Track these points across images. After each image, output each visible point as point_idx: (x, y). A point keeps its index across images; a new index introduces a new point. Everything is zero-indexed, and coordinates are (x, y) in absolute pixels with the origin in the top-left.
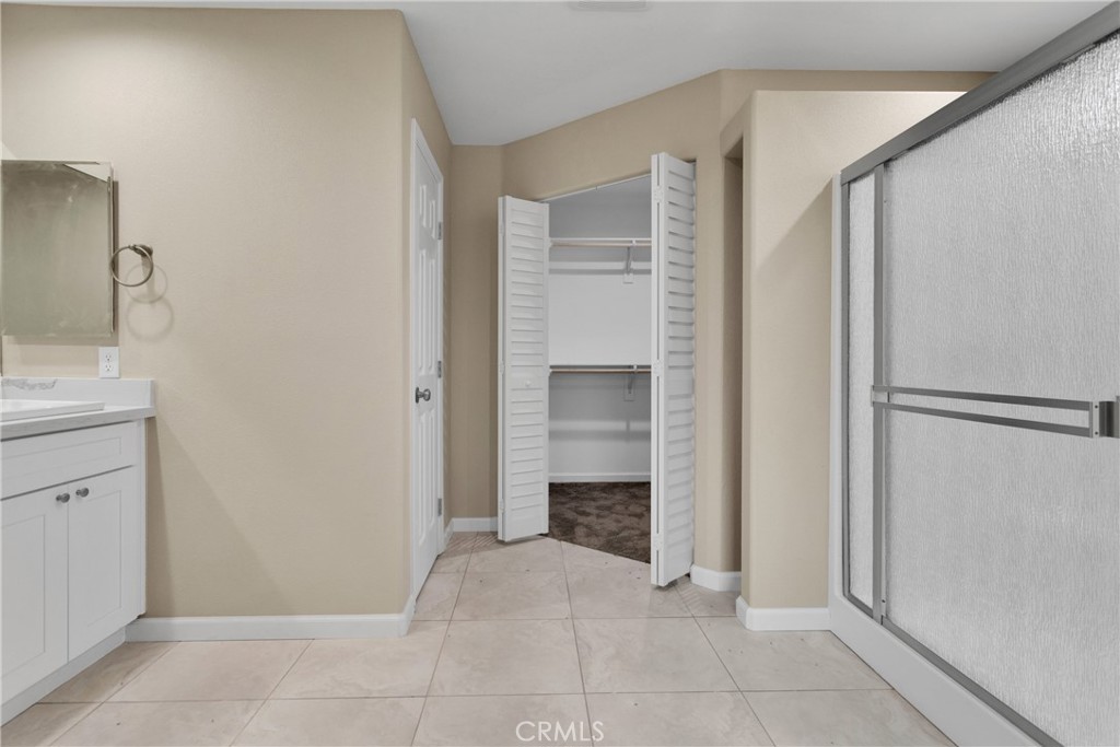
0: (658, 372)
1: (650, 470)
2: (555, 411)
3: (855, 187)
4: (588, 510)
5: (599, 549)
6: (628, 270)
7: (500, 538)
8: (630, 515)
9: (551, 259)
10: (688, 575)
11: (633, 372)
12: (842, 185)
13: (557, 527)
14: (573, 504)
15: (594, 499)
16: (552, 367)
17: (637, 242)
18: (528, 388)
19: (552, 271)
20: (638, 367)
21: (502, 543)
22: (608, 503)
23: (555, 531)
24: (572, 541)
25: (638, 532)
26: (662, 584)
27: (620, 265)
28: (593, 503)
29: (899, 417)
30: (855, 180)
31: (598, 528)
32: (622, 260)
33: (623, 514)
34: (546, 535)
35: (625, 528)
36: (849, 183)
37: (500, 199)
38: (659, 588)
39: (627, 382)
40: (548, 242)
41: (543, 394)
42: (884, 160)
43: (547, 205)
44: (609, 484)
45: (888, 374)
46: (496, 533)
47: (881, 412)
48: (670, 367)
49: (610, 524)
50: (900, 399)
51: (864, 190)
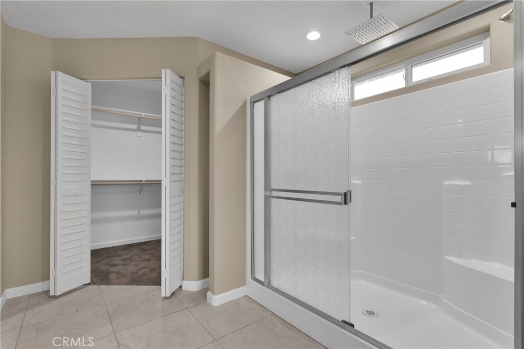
0: (165, 184)
1: (161, 233)
2: (94, 208)
3: (256, 104)
4: (116, 263)
5: (127, 284)
6: (139, 130)
7: (52, 294)
8: (143, 261)
9: (92, 118)
10: (181, 287)
11: (142, 184)
12: (251, 103)
13: (96, 277)
14: (106, 261)
15: (119, 256)
16: (92, 181)
17: (145, 115)
18: (75, 195)
19: (93, 126)
20: (146, 181)
21: (54, 297)
22: (129, 256)
23: (95, 280)
24: (108, 284)
25: (149, 269)
26: (168, 295)
27: (135, 127)
28: (118, 258)
29: (273, 201)
30: (256, 102)
31: (124, 272)
32: (136, 124)
33: (139, 261)
34: (89, 284)
35: (141, 269)
36: (254, 102)
37: (53, 73)
38: (166, 298)
39: (138, 189)
40: (90, 106)
41: (87, 198)
42: (268, 95)
43: (90, 84)
44: (128, 245)
45: (270, 183)
46: (49, 291)
47: (267, 199)
48: (172, 181)
49: (131, 268)
50: (275, 194)
51: (259, 107)
